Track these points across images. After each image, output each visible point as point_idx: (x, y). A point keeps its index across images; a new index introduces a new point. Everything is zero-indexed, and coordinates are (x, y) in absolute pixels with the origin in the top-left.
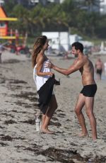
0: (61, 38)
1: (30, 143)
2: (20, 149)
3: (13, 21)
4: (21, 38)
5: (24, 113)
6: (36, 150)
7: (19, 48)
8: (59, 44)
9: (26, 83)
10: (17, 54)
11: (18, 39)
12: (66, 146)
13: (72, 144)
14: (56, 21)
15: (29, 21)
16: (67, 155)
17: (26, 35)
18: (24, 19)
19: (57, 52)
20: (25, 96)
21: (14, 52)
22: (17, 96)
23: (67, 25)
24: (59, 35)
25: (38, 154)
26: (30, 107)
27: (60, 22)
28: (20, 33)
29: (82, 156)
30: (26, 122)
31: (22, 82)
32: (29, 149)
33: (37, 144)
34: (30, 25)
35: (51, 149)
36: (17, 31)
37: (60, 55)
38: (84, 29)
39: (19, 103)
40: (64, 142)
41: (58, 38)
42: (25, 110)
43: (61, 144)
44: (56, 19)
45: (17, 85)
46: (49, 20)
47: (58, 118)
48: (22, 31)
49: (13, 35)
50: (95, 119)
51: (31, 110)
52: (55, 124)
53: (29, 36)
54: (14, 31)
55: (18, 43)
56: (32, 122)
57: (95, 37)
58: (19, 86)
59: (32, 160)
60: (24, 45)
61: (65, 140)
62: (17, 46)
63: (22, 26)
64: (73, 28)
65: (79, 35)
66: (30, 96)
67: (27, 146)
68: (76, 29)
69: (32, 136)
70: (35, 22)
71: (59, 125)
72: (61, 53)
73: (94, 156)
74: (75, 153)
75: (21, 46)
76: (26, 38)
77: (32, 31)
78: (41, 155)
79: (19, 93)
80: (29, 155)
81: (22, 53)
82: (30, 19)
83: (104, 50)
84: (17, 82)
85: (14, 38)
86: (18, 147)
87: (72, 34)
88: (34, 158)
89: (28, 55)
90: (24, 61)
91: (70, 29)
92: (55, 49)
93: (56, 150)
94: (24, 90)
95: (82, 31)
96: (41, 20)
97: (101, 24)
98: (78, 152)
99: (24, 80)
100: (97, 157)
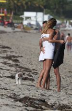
0: (38, 16)
1: (11, 92)
2: (4, 97)
3: (3, 3)
4: (9, 15)
5: (8, 70)
6: (15, 98)
7: (6, 23)
8: (36, 21)
9: (10, 48)
10: (5, 27)
11: (6, 16)
12: (37, 96)
13: (42, 95)
14: (35, 4)
15: (14, 3)
16: (37, 102)
17: (12, 13)
18: (11, 2)
19: (35, 27)
20: (9, 58)
21: (3, 25)
22: (3, 58)
23: (43, 7)
24: (37, 15)
25: (17, 101)
26: (13, 66)
27: (37, 5)
28: (8, 12)
29: (49, 103)
30: (9, 77)
31: (8, 48)
32: (10, 97)
33: (16, 94)
34: (16, 6)
35: (26, 98)
36: (5, 10)
37: (36, 29)
38: (55, 11)
39: (5, 63)
40: (37, 93)
41: (35, 17)
42: (9, 68)
43: (34, 94)
44: (35, 2)
45: (4, 49)
46: (29, 3)
47: (33, 75)
48: (9, 11)
49: (3, 13)
50: (60, 77)
51: (13, 69)
52: (30, 80)
53: (14, 14)
54: (3, 10)
55: (6, 19)
56: (13, 77)
57: (63, 17)
58: (5, 51)
59: (12, 105)
60: (10, 21)
61: (37, 91)
62: (5, 21)
63: (10, 7)
64: (47, 10)
65: (51, 15)
66: (13, 58)
67: (9, 95)
68: (49, 11)
69: (13, 87)
70: (19, 4)
71: (33, 80)
72: (37, 27)
73: (58, 104)
74: (44, 101)
75: (8, 21)
76: (12, 15)
77: (17, 10)
78: (18, 102)
79: (5, 56)
80: (10, 102)
81: (9, 26)
82: (15, 2)
83: (69, 27)
84: (4, 47)
85: (3, 15)
86: (2, 95)
87: (46, 14)
88: (14, 103)
89: (13, 28)
90: (10, 32)
91: (44, 10)
92: (33, 25)
93: (30, 99)
94: (9, 54)
95: (53, 12)
96: (24, 2)
97: (67, 8)
98: (46, 101)
99: (9, 46)
100: (60, 105)
